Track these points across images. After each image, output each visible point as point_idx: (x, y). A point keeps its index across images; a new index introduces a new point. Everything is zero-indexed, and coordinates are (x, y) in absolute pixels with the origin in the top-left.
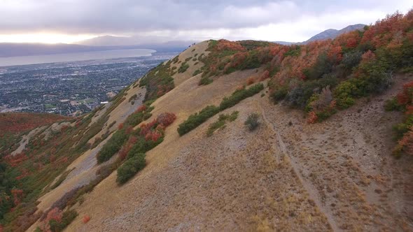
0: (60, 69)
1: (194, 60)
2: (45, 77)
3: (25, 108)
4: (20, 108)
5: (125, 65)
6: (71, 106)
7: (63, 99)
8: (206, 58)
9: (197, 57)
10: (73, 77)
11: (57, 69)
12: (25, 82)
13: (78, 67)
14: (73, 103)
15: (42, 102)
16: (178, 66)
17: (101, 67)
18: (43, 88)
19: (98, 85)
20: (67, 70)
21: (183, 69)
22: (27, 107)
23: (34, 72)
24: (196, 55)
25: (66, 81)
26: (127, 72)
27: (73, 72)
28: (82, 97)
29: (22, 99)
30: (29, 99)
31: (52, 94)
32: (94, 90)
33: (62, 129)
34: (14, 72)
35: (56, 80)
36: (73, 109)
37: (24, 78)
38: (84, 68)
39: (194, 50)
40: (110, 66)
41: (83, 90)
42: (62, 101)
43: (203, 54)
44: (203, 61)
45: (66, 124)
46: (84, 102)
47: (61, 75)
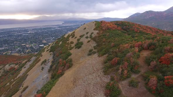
0: (23, 30)
1: (87, 38)
2: (16, 34)
3: (6, 48)
4: (3, 48)
5: (50, 28)
6: (26, 47)
7: (23, 44)
8: (96, 37)
9: (89, 35)
10: (28, 33)
11: (21, 30)
12: (7, 36)
13: (30, 29)
14: (27, 46)
15: (14, 45)
16: (75, 41)
17: (41, 29)
18: (15, 39)
19: (39, 37)
20: (26, 30)
21: (79, 45)
22: (7, 48)
23: (12, 31)
24: (87, 33)
25: (25, 35)
26: (52, 31)
27: (28, 31)
28: (31, 43)
29: (5, 44)
30: (8, 44)
31: (18, 42)
32: (37, 40)
33: (10, 69)
34: (3, 31)
35: (21, 35)
36: (27, 48)
37: (7, 34)
38: (33, 29)
39: (85, 28)
40: (44, 29)
41: (32, 40)
42: (22, 45)
43: (92, 33)
44: (94, 39)
45: (12, 66)
46: (32, 45)
47: (23, 33)
